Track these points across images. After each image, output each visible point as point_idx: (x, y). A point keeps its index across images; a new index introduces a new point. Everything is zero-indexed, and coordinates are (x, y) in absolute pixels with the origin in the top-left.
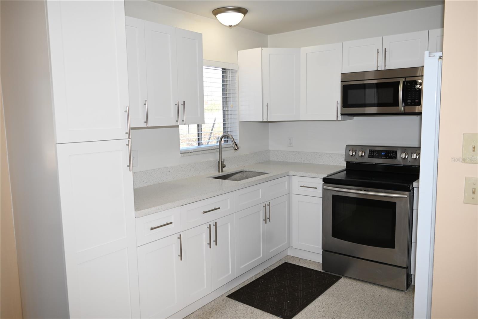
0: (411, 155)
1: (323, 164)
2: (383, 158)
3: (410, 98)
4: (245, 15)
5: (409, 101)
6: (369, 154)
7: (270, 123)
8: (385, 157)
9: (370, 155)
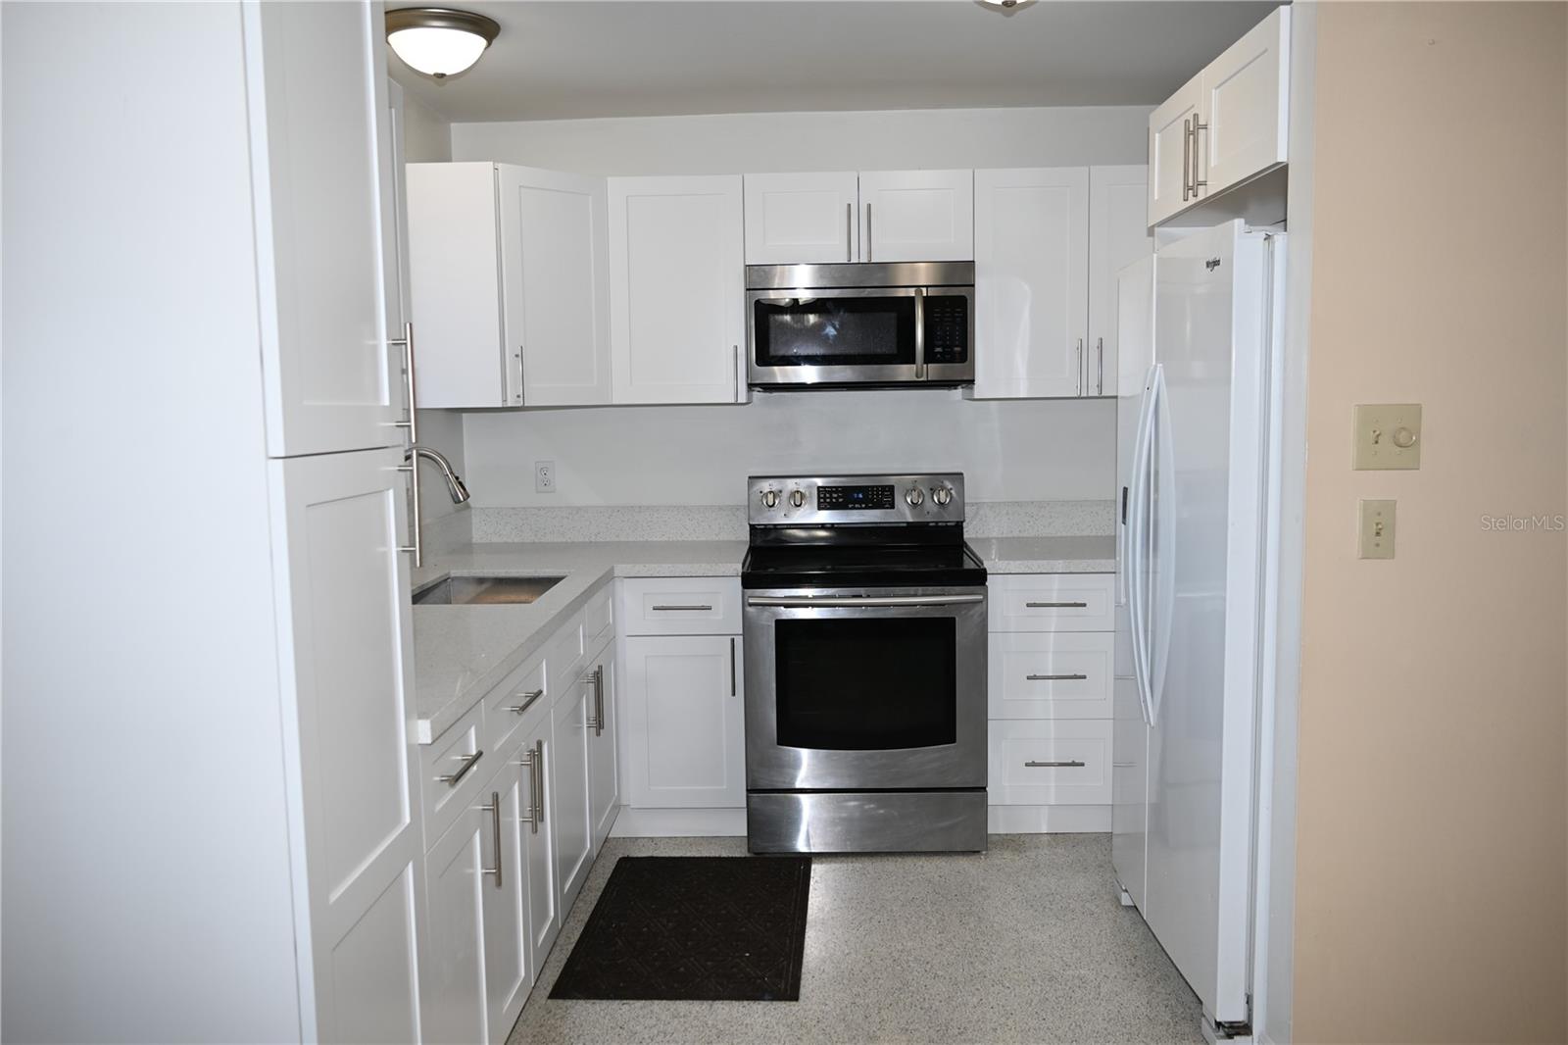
0: (930, 496)
1: (665, 539)
2: (858, 509)
3: (940, 343)
4: (489, 44)
5: (938, 350)
6: (819, 498)
7: (464, 415)
8: (863, 506)
9: (822, 500)
